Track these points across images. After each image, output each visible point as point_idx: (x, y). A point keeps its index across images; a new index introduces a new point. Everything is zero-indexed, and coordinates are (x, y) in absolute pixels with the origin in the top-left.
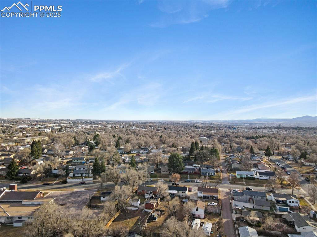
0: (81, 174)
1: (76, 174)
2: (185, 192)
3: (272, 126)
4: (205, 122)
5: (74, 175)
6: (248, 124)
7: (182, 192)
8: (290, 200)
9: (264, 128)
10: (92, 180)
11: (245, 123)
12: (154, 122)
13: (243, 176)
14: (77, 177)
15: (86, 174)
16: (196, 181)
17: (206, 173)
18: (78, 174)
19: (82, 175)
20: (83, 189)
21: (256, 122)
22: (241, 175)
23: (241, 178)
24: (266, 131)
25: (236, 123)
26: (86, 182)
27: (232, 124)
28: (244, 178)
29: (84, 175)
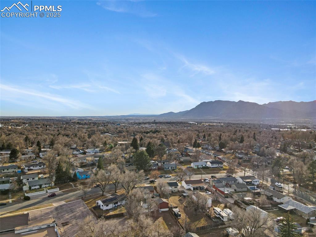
0: (39, 185)
1: (33, 186)
2: (177, 187)
3: (145, 121)
4: (80, 118)
5: (30, 188)
6: (124, 119)
7: (174, 187)
8: (254, 180)
9: (145, 123)
10: (59, 190)
11: (121, 119)
12: (20, 119)
13: (199, 167)
14: (36, 190)
15: (45, 184)
16: (166, 176)
17: (169, 167)
18: (36, 186)
19: (41, 186)
20: (63, 203)
21: (130, 118)
22: (198, 166)
23: (198, 168)
24: (147, 126)
25: (113, 119)
26: (56, 193)
27: (109, 119)
28: (201, 168)
29: (43, 186)
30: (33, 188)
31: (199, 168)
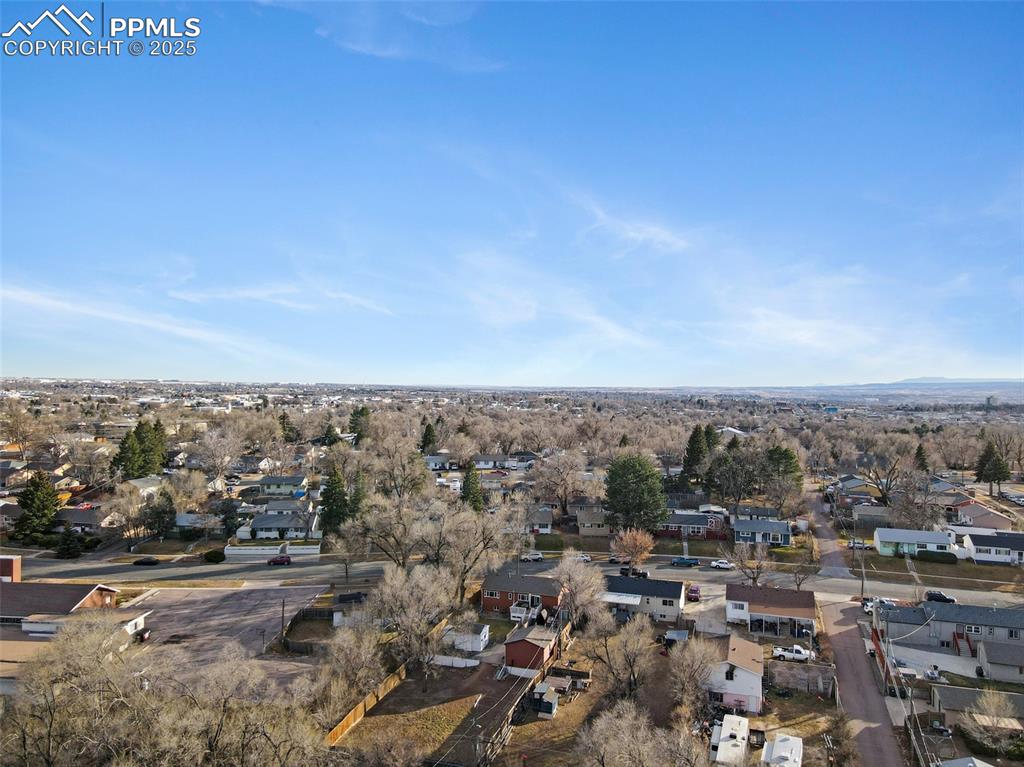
0: (278, 529)
1: (262, 530)
2: (675, 601)
3: (961, 402)
4: (727, 392)
5: (253, 533)
7: (660, 601)
9: (937, 409)
10: (318, 551)
13: (906, 549)
14: (266, 542)
15: (296, 530)
16: (714, 564)
17: (754, 534)
18: (269, 530)
19: (282, 532)
20: (276, 584)
22: (898, 544)
23: (899, 556)
24: (943, 416)
26: (292, 560)
27: (821, 396)
28: (913, 557)
29: (291, 534)
30: (262, 535)
31: (902, 556)
